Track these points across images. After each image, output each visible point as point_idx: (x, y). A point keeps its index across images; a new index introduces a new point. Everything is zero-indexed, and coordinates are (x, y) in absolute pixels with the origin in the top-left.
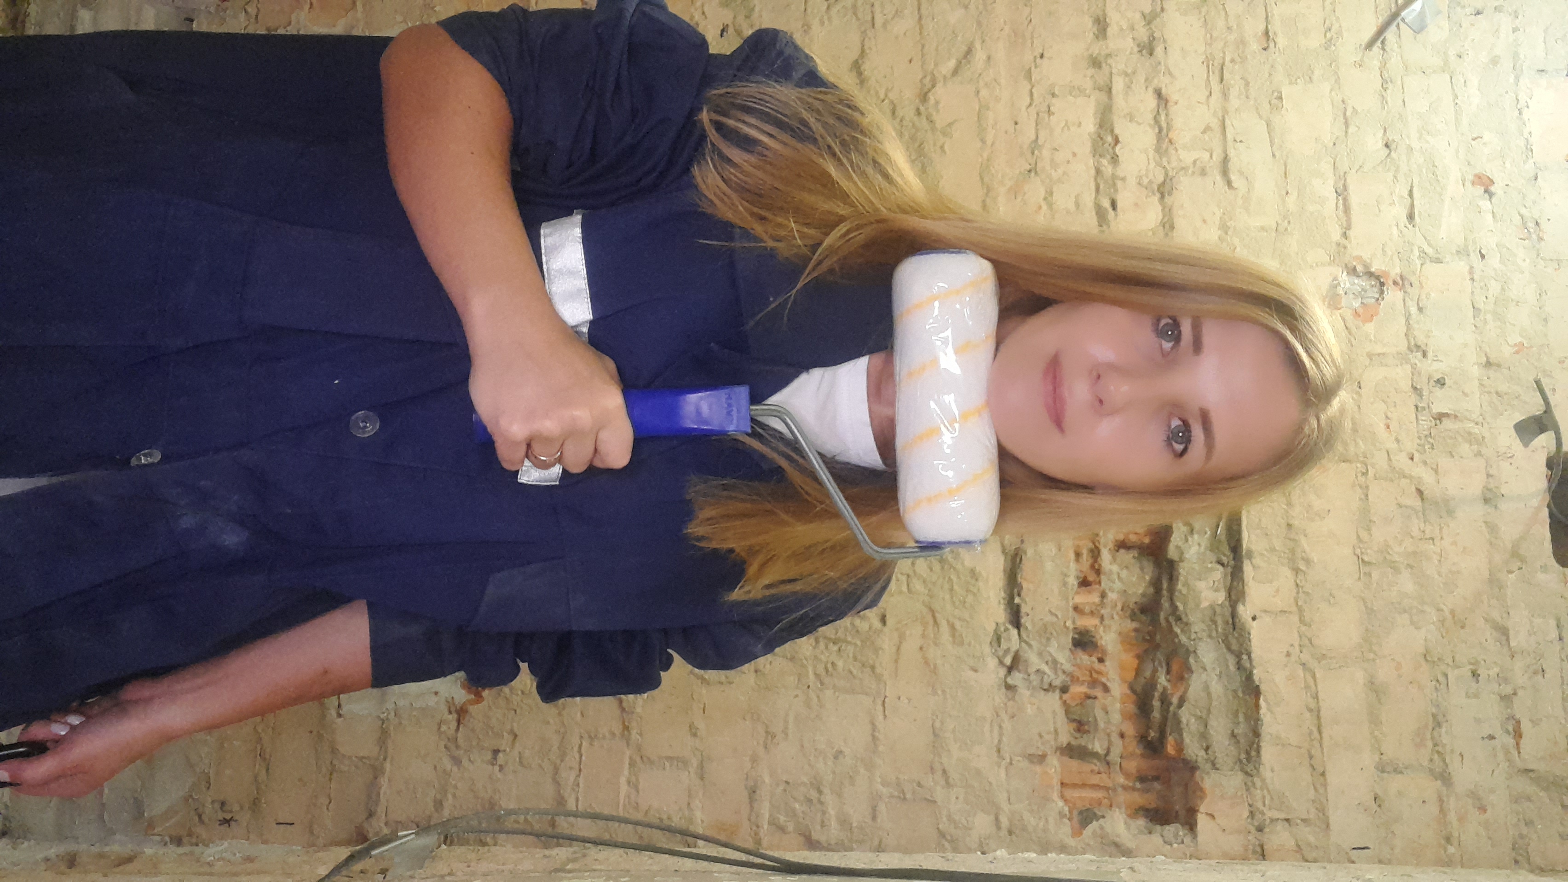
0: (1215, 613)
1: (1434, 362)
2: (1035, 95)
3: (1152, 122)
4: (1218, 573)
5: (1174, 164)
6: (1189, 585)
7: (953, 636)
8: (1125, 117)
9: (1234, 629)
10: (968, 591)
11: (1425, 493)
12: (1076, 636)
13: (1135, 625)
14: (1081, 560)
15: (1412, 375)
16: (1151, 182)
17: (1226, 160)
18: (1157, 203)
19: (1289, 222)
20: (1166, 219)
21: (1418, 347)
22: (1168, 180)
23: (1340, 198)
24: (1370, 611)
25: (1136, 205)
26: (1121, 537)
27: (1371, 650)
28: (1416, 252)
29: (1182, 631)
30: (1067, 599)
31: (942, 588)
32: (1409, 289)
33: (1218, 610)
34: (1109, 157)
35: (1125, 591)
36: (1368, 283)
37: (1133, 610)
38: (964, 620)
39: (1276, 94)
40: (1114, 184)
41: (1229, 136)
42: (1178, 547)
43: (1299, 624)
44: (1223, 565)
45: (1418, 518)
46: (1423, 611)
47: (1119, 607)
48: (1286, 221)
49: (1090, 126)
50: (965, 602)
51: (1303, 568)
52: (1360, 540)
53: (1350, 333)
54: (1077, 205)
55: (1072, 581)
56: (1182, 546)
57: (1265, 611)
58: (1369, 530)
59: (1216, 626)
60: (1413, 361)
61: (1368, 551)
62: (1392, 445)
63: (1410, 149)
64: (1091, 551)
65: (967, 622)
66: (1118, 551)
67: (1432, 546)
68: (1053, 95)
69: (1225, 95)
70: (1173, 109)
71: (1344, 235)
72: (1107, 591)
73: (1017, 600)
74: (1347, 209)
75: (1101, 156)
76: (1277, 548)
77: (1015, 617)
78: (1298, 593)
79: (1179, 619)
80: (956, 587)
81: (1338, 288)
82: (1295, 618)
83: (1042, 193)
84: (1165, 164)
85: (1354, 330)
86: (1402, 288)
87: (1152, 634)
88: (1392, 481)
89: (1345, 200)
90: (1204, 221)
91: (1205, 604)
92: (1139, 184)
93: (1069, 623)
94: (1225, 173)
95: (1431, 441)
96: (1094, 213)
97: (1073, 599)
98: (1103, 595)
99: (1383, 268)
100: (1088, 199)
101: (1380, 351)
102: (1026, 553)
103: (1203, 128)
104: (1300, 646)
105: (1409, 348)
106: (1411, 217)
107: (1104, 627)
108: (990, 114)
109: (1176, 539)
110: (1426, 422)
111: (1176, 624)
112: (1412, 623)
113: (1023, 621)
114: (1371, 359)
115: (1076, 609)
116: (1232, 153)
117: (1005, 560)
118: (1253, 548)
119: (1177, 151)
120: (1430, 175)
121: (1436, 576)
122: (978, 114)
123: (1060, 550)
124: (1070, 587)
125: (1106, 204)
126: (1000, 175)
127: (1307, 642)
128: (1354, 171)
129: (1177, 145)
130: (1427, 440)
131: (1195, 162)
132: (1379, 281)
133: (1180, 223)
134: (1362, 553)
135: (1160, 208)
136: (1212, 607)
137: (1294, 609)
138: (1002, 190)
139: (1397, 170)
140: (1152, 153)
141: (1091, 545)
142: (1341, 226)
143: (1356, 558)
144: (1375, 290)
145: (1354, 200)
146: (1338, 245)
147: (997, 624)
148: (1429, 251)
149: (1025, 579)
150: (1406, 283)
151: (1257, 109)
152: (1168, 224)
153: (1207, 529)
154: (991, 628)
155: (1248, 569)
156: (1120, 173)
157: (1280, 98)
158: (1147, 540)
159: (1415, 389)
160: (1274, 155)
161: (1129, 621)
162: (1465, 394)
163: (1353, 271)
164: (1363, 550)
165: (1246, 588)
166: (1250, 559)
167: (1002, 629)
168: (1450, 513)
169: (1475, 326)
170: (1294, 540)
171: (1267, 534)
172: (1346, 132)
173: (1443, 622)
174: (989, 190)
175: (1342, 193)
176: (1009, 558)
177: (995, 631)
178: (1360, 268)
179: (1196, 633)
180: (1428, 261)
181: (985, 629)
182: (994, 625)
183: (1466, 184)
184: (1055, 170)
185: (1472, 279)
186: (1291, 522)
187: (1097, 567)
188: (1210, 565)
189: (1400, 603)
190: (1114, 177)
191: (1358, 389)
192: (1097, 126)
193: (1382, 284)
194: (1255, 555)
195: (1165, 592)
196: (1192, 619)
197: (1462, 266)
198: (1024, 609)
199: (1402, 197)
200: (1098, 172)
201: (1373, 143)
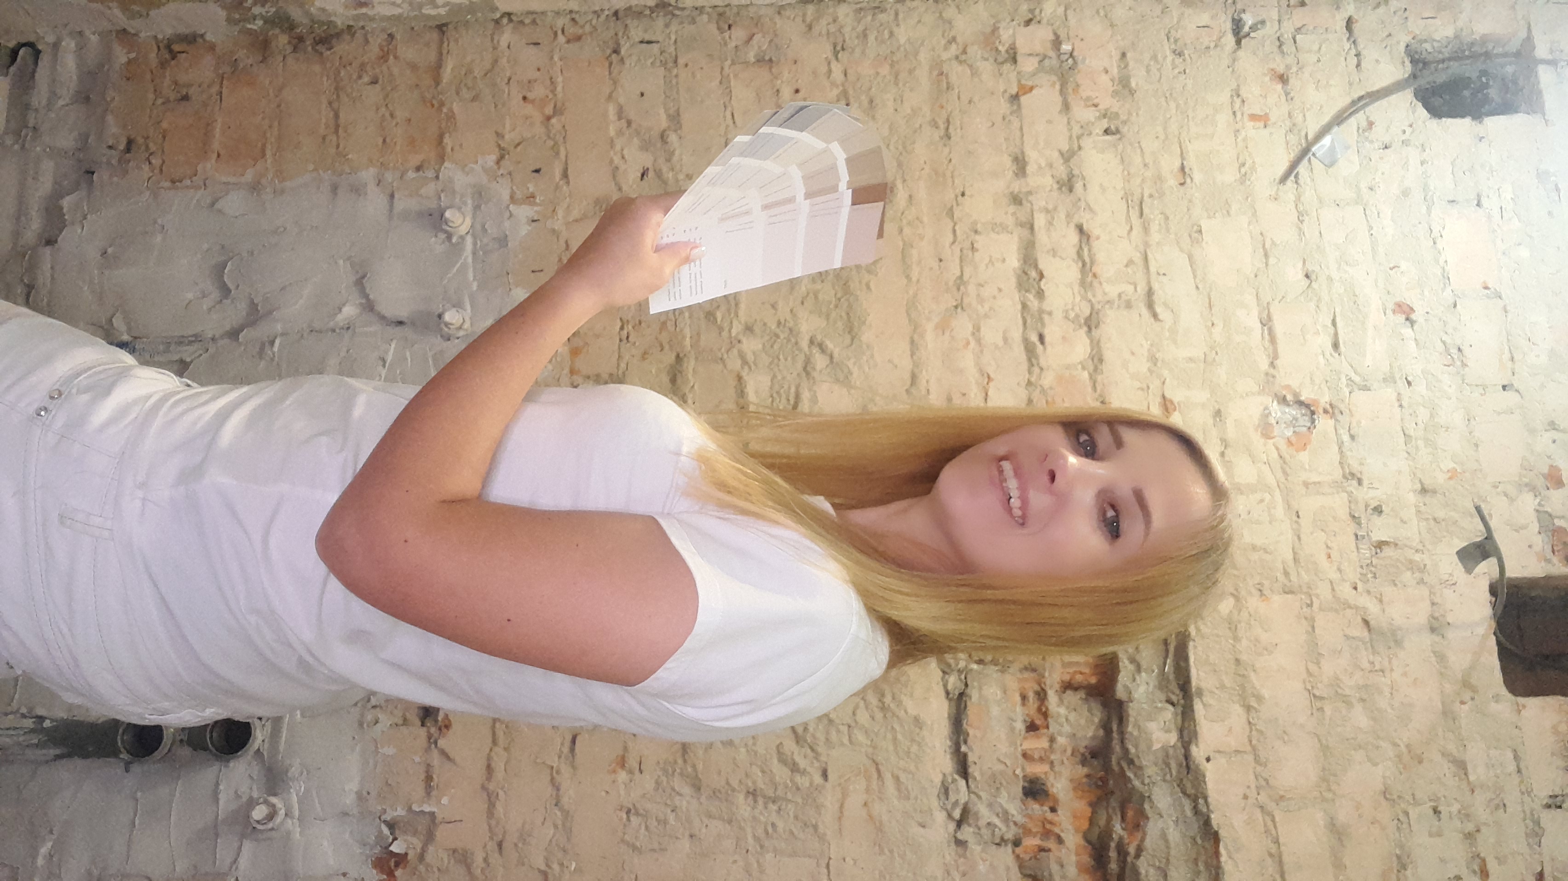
0: (1167, 756)
1: (1370, 491)
2: (958, 232)
3: (1075, 257)
4: (1169, 713)
5: (1099, 297)
6: (1139, 727)
7: (899, 790)
8: (1048, 252)
9: (1188, 773)
10: (913, 740)
11: (1372, 623)
12: (1026, 784)
13: (1085, 770)
14: (1026, 702)
15: (1350, 502)
16: (1077, 316)
17: (1150, 293)
18: (1084, 335)
19: (1217, 353)
20: (1094, 352)
21: (1352, 475)
22: (1094, 314)
23: (1266, 328)
24: (1325, 749)
25: (1064, 338)
26: (1067, 678)
27: (1330, 790)
28: (1344, 380)
29: (1135, 775)
30: (1016, 744)
31: (885, 737)
32: (1339, 417)
33: (1171, 751)
34: (1033, 291)
35: (1074, 735)
36: (1299, 411)
37: (1083, 755)
38: (910, 772)
39: (1195, 228)
40: (1041, 320)
41: (1153, 269)
42: (1126, 687)
43: (1253, 764)
44: (1173, 704)
45: (1366, 649)
46: (1377, 747)
47: (1069, 752)
48: (1214, 352)
49: (1014, 262)
50: (908, 753)
51: (1256, 705)
52: (1309, 674)
53: (1285, 462)
54: (1005, 340)
55: (1020, 726)
56: (1130, 686)
57: (1219, 752)
58: (1318, 663)
59: (1170, 769)
60: (1351, 489)
61: (1319, 685)
62: (1334, 576)
63: (1330, 279)
64: (1037, 693)
65: (913, 774)
66: (1064, 692)
67: (1383, 679)
68: (976, 232)
69: (1146, 230)
70: (1095, 244)
71: (1272, 365)
72: (1056, 735)
73: (964, 748)
74: (1273, 340)
75: (1027, 291)
76: (1228, 685)
77: (963, 768)
78: (1251, 732)
79: (1131, 762)
80: (899, 736)
81: (1270, 418)
82: (1251, 758)
83: (971, 328)
84: (1090, 295)
85: (1287, 457)
86: (1333, 416)
87: (1104, 781)
88: (1336, 611)
89: (1271, 331)
90: (1133, 354)
91: (1156, 746)
92: (1066, 317)
93: (1018, 772)
94: (1150, 306)
95: (1373, 569)
96: (1022, 348)
97: (1021, 745)
98: (1052, 740)
99: (1312, 396)
100: (1016, 334)
101: (1317, 480)
102: (970, 698)
103: (1125, 262)
104: (1257, 787)
105: (1344, 477)
106: (1336, 346)
107: (1055, 773)
108: (914, 252)
109: (1123, 679)
110: (1366, 552)
111: (1129, 768)
112: (1370, 760)
113: (970, 770)
114: (1307, 488)
115: (1025, 755)
116: (1156, 286)
117: (949, 706)
118: (1203, 685)
119: (1101, 283)
120: (1352, 304)
121: (1389, 710)
122: (903, 252)
123: (1005, 692)
124: (1017, 731)
125: (1034, 338)
126: (927, 312)
127: (1264, 784)
128: (1276, 301)
129: (1102, 280)
130: (1369, 571)
131: (1120, 295)
132: (1308, 408)
133: (1108, 355)
134: (1312, 687)
135: (1088, 341)
136: (1165, 749)
137: (1249, 748)
138: (929, 328)
139: (1319, 300)
140: (1076, 288)
141: (1037, 688)
142: (1269, 356)
143: (1306, 694)
144: (1307, 418)
145: (1279, 329)
146: (1267, 374)
147: (944, 775)
148: (1357, 379)
149: (971, 726)
150: (1336, 411)
151: (1178, 243)
152: (1097, 359)
153: (1155, 667)
154: (938, 779)
155: (1198, 706)
156: (1046, 306)
157: (1200, 231)
158: (1093, 680)
159: (1354, 517)
160: (1197, 288)
161: (1080, 766)
162: (1402, 521)
163: (1283, 401)
164: (1314, 685)
165: (1198, 728)
166: (1201, 698)
167: (950, 781)
168: (1398, 643)
169: (1408, 453)
170: (1243, 676)
171: (1215, 671)
172: (1267, 265)
173: (1399, 757)
174: (916, 327)
175: (1266, 322)
176: (953, 703)
177: (943, 783)
178: (1289, 397)
179: (1149, 777)
180: (1356, 390)
181: (932, 781)
182: (940, 777)
183: (1389, 312)
184: (983, 306)
185: (1401, 406)
186: (1238, 657)
187: (1044, 710)
188: (1160, 705)
189: (1354, 739)
190: (1041, 311)
191: (1295, 518)
192: (1022, 262)
193: (1313, 413)
194: (1205, 693)
195: (1115, 735)
196: (1144, 763)
197: (1389, 393)
198: (971, 758)
199: (1325, 326)
200: (1024, 306)
201: (1293, 274)
